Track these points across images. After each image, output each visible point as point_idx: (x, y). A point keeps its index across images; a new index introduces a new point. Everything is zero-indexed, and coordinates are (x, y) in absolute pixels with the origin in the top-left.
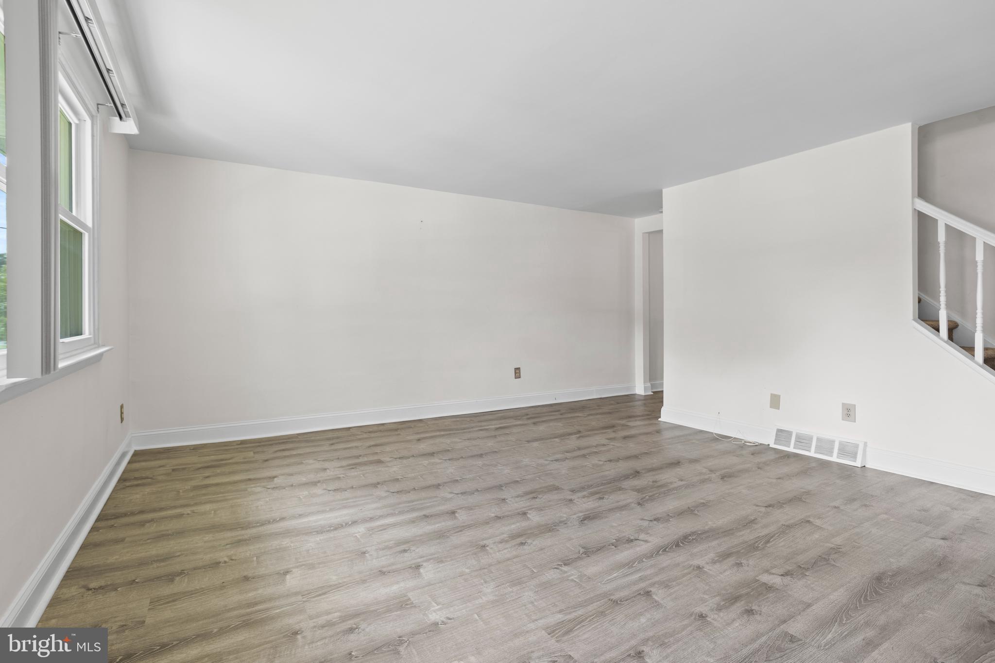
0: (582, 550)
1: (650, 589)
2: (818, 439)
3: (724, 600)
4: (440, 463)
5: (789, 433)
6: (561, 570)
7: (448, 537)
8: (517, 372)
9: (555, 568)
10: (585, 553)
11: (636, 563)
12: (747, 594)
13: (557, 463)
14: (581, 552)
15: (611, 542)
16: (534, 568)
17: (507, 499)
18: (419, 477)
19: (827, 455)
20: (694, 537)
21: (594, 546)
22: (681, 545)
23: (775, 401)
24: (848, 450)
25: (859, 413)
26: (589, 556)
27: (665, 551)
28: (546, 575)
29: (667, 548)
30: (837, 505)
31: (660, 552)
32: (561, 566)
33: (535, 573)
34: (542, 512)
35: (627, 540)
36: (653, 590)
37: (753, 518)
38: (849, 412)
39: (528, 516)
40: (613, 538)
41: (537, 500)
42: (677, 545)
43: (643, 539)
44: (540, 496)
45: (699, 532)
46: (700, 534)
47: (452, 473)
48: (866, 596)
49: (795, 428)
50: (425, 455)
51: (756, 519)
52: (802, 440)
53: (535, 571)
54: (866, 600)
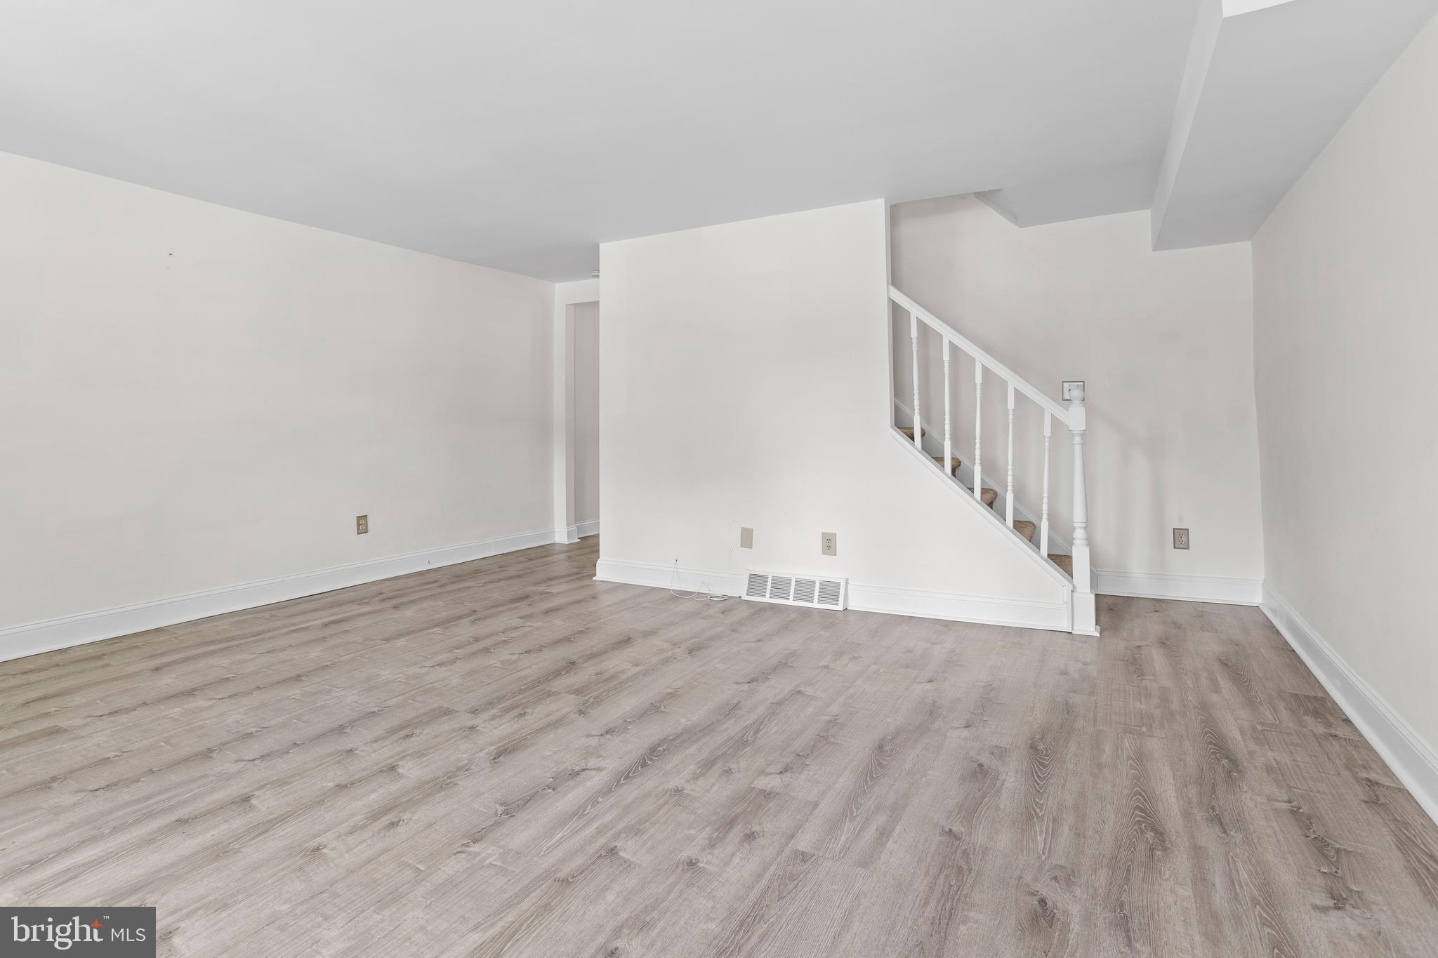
0: (501, 809)
1: (614, 844)
2: (798, 582)
3: (716, 830)
4: (211, 707)
5: (765, 578)
6: (469, 853)
7: (237, 851)
8: (362, 524)
9: (458, 852)
10: (506, 812)
11: (589, 808)
12: (744, 811)
13: (443, 669)
14: (499, 813)
15: (546, 784)
16: (420, 862)
17: (356, 749)
18: (163, 743)
19: (807, 601)
20: (665, 747)
21: (520, 797)
22: (649, 762)
23: (747, 538)
24: (829, 590)
25: (840, 545)
26: (513, 816)
27: (627, 777)
28: (444, 868)
29: (630, 772)
30: (826, 664)
31: (622, 782)
32: (467, 845)
33: (422, 871)
34: (424, 759)
35: (570, 774)
36: (619, 844)
37: (735, 702)
38: (829, 544)
39: (400, 770)
40: (548, 776)
41: (413, 739)
42: (644, 765)
43: (593, 767)
44: (417, 732)
45: (671, 738)
46: (673, 740)
47: (238, 722)
48: (871, 773)
49: (771, 571)
50: (174, 696)
51: (739, 702)
52: (780, 586)
53: (422, 868)
54: (872, 778)
